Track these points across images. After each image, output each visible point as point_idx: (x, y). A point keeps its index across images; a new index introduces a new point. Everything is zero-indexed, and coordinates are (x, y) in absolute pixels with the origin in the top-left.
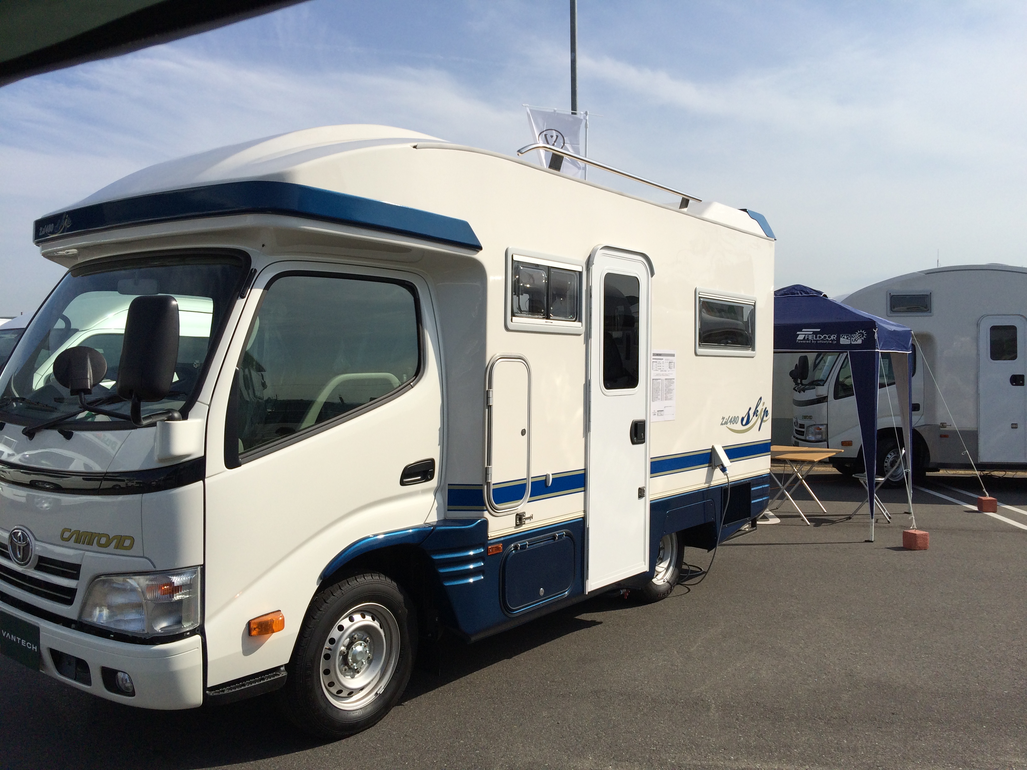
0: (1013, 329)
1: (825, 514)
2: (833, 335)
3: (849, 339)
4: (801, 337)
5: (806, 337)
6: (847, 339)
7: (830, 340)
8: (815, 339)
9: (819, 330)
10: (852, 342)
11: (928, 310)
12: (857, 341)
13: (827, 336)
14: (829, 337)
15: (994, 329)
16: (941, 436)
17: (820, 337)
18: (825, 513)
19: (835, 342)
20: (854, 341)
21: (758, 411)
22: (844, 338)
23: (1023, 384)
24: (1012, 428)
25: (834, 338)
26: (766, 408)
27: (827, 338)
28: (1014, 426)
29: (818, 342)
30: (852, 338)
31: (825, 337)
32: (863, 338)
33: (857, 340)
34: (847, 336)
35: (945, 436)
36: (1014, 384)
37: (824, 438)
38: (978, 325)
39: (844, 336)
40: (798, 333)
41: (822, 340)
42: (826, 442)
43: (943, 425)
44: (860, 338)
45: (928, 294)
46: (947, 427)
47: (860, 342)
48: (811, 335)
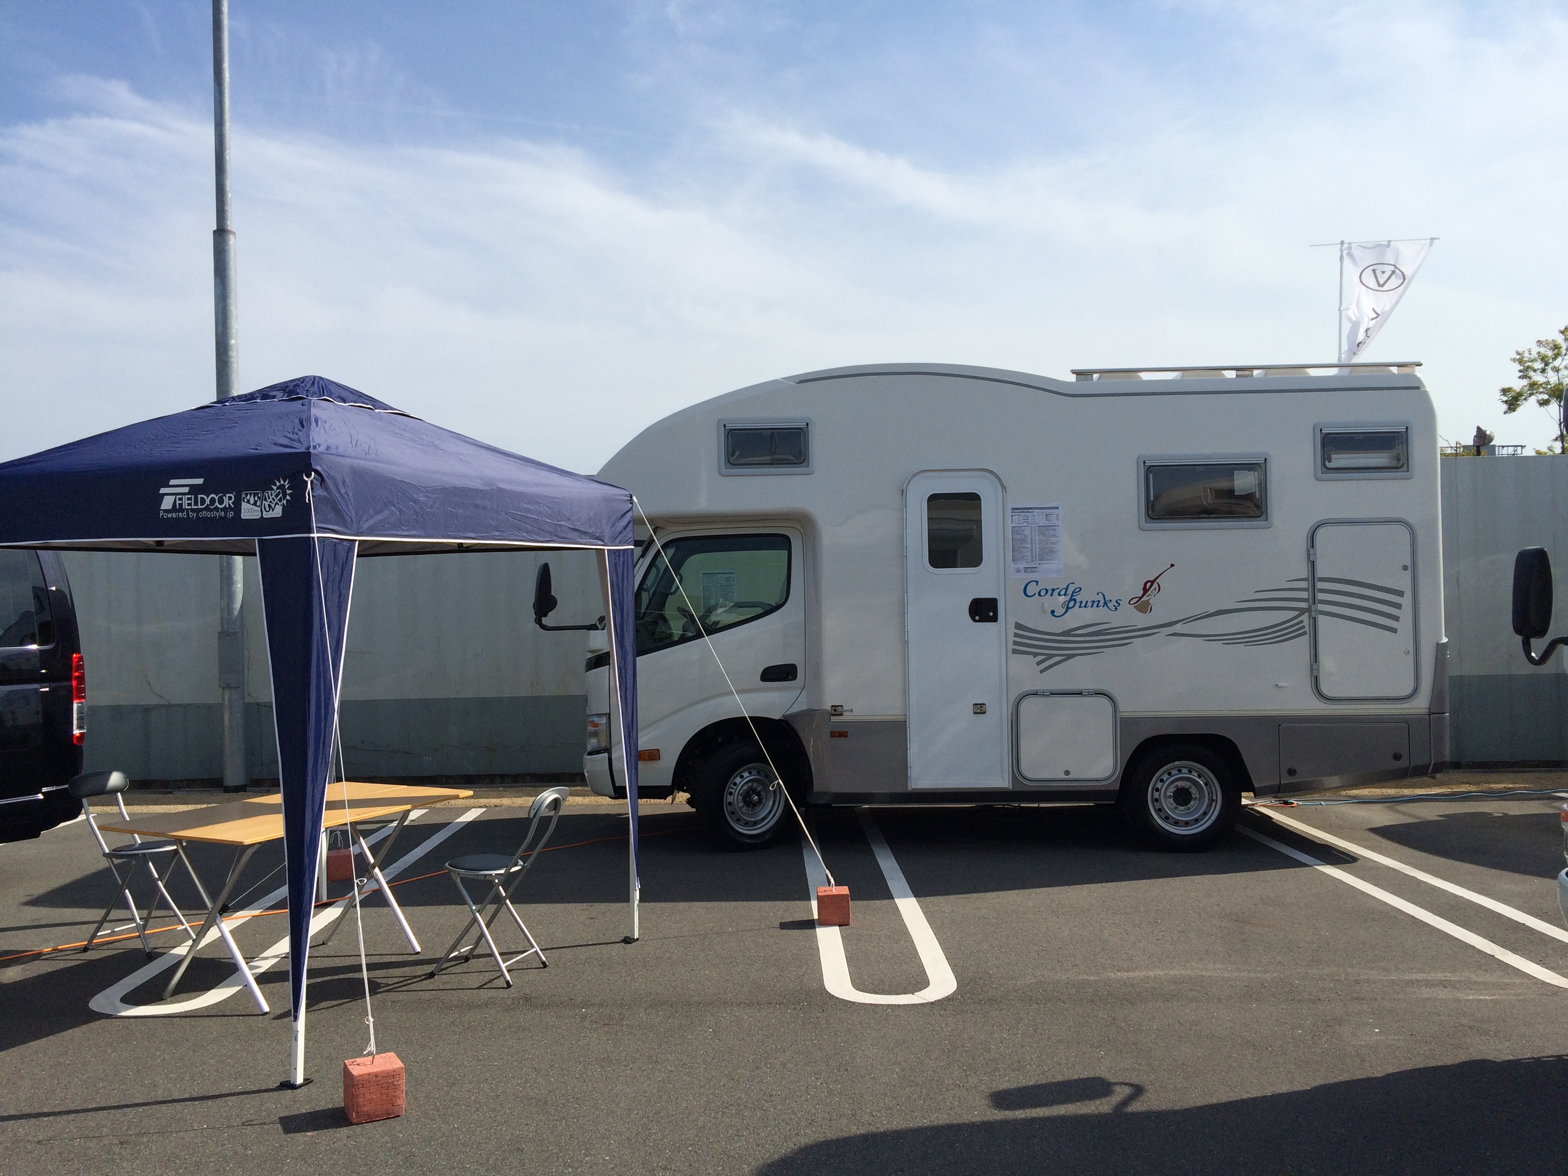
0: (972, 499)
2: (227, 495)
3: (258, 503)
4: (167, 503)
5: (178, 502)
6: (255, 504)
7: (222, 509)
8: (193, 507)
9: (200, 481)
10: (264, 512)
11: (802, 463)
12: (273, 510)
13: (217, 499)
14: (221, 501)
15: (934, 499)
16: (833, 734)
17: (203, 501)
18: (418, 953)
19: (231, 514)
20: (268, 509)
22: (248, 502)
23: (995, 619)
24: (975, 713)
25: (231, 502)
27: (217, 504)
28: (980, 709)
29: (201, 515)
30: (264, 502)
31: (213, 501)
32: (285, 502)
33: (273, 505)
34: (254, 497)
35: (842, 735)
36: (977, 618)
37: (604, 744)
38: (903, 493)
39: (248, 497)
40: (163, 491)
41: (207, 509)
42: (607, 754)
43: (836, 710)
44: (280, 500)
45: (802, 425)
46: (845, 714)
47: (278, 512)
48: (187, 496)
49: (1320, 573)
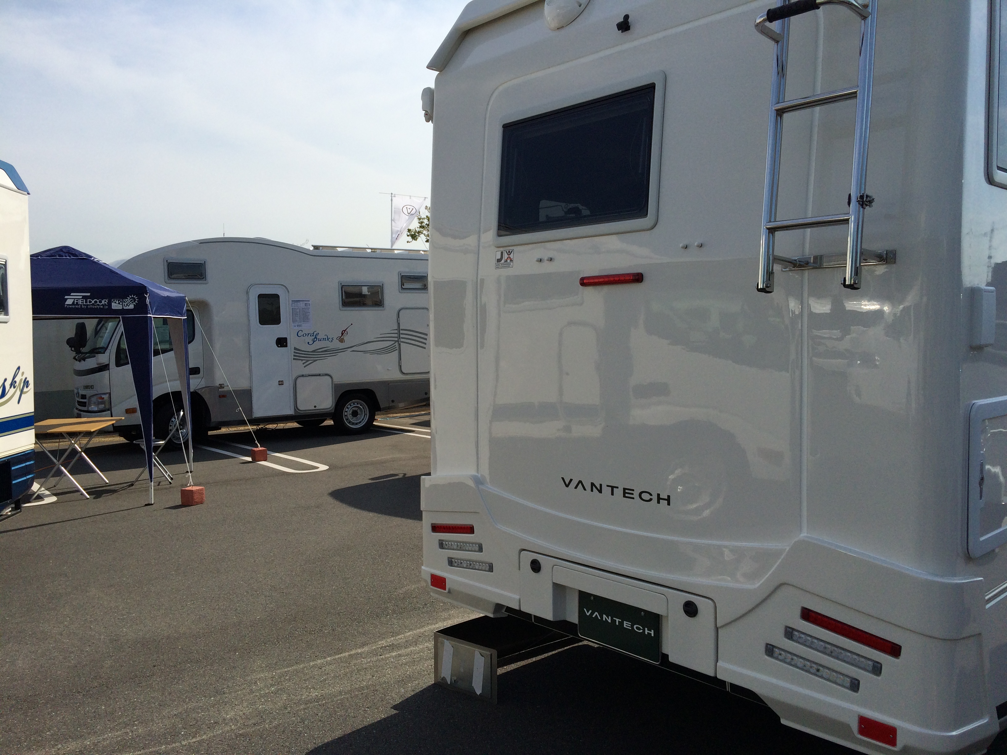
0: (276, 297)
1: (107, 485)
2: (104, 300)
3: (121, 303)
4: (69, 302)
5: (75, 302)
6: (119, 303)
7: (101, 305)
8: (84, 304)
9: (89, 294)
10: (124, 306)
11: (203, 279)
12: (129, 306)
13: (98, 301)
14: (100, 302)
15: (261, 296)
16: (220, 397)
17: (90, 302)
18: (108, 483)
19: (107, 307)
20: (126, 306)
21: (15, 382)
22: (115, 303)
23: (286, 346)
24: (279, 385)
25: (106, 303)
26: (26, 378)
27: (98, 303)
28: (281, 383)
29: (89, 307)
30: (124, 303)
31: (96, 302)
32: (135, 303)
33: (129, 305)
34: (118, 301)
35: (224, 396)
36: (279, 346)
37: (107, 407)
38: (247, 293)
39: (115, 301)
40: (66, 297)
41: (93, 304)
42: (110, 412)
43: (221, 386)
44: (132, 303)
45: (203, 262)
46: (225, 387)
47: (132, 307)
48: (81, 300)
49: (401, 328)
